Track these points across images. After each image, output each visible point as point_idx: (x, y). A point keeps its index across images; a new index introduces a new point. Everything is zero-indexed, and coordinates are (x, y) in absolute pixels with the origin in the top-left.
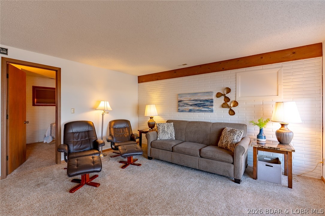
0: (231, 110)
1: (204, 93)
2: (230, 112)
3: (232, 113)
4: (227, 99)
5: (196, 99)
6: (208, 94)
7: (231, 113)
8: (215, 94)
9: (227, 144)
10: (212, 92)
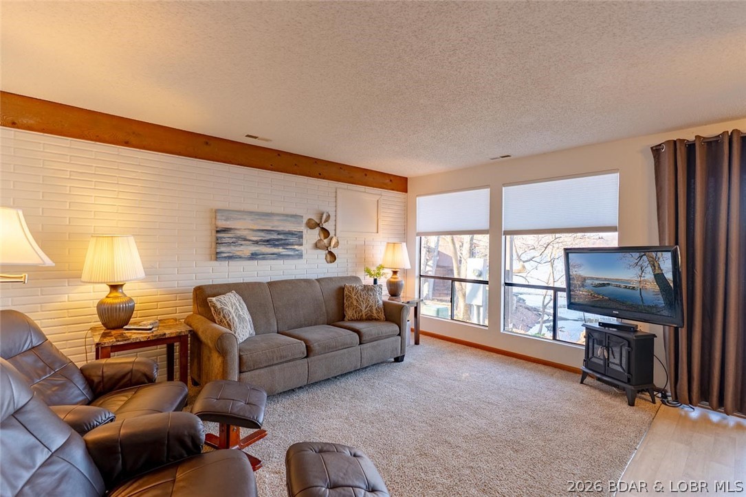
0: (330, 253)
1: (287, 216)
2: (328, 256)
3: (332, 257)
4: (326, 233)
5: (269, 228)
6: (293, 219)
7: (329, 259)
8: (305, 221)
9: (371, 311)
10: (302, 217)
